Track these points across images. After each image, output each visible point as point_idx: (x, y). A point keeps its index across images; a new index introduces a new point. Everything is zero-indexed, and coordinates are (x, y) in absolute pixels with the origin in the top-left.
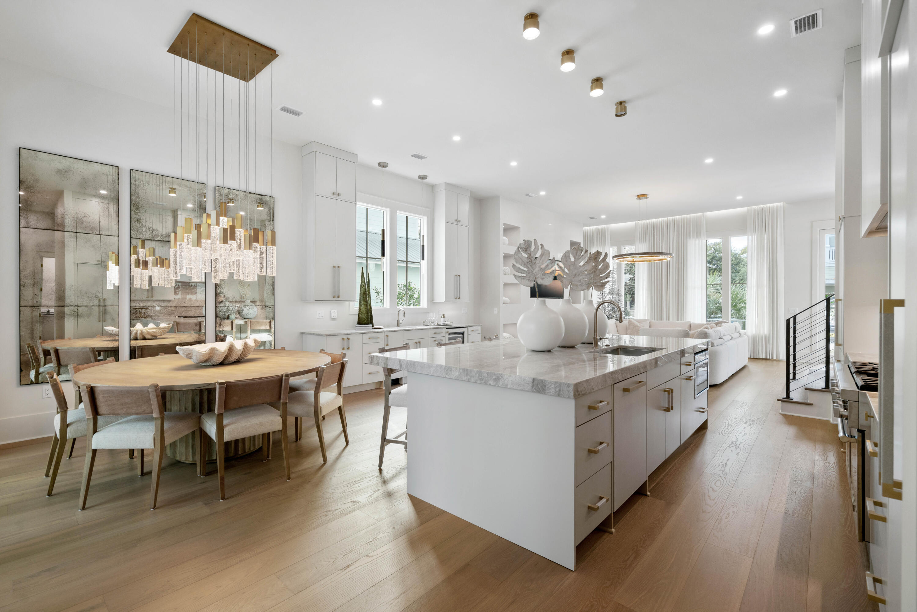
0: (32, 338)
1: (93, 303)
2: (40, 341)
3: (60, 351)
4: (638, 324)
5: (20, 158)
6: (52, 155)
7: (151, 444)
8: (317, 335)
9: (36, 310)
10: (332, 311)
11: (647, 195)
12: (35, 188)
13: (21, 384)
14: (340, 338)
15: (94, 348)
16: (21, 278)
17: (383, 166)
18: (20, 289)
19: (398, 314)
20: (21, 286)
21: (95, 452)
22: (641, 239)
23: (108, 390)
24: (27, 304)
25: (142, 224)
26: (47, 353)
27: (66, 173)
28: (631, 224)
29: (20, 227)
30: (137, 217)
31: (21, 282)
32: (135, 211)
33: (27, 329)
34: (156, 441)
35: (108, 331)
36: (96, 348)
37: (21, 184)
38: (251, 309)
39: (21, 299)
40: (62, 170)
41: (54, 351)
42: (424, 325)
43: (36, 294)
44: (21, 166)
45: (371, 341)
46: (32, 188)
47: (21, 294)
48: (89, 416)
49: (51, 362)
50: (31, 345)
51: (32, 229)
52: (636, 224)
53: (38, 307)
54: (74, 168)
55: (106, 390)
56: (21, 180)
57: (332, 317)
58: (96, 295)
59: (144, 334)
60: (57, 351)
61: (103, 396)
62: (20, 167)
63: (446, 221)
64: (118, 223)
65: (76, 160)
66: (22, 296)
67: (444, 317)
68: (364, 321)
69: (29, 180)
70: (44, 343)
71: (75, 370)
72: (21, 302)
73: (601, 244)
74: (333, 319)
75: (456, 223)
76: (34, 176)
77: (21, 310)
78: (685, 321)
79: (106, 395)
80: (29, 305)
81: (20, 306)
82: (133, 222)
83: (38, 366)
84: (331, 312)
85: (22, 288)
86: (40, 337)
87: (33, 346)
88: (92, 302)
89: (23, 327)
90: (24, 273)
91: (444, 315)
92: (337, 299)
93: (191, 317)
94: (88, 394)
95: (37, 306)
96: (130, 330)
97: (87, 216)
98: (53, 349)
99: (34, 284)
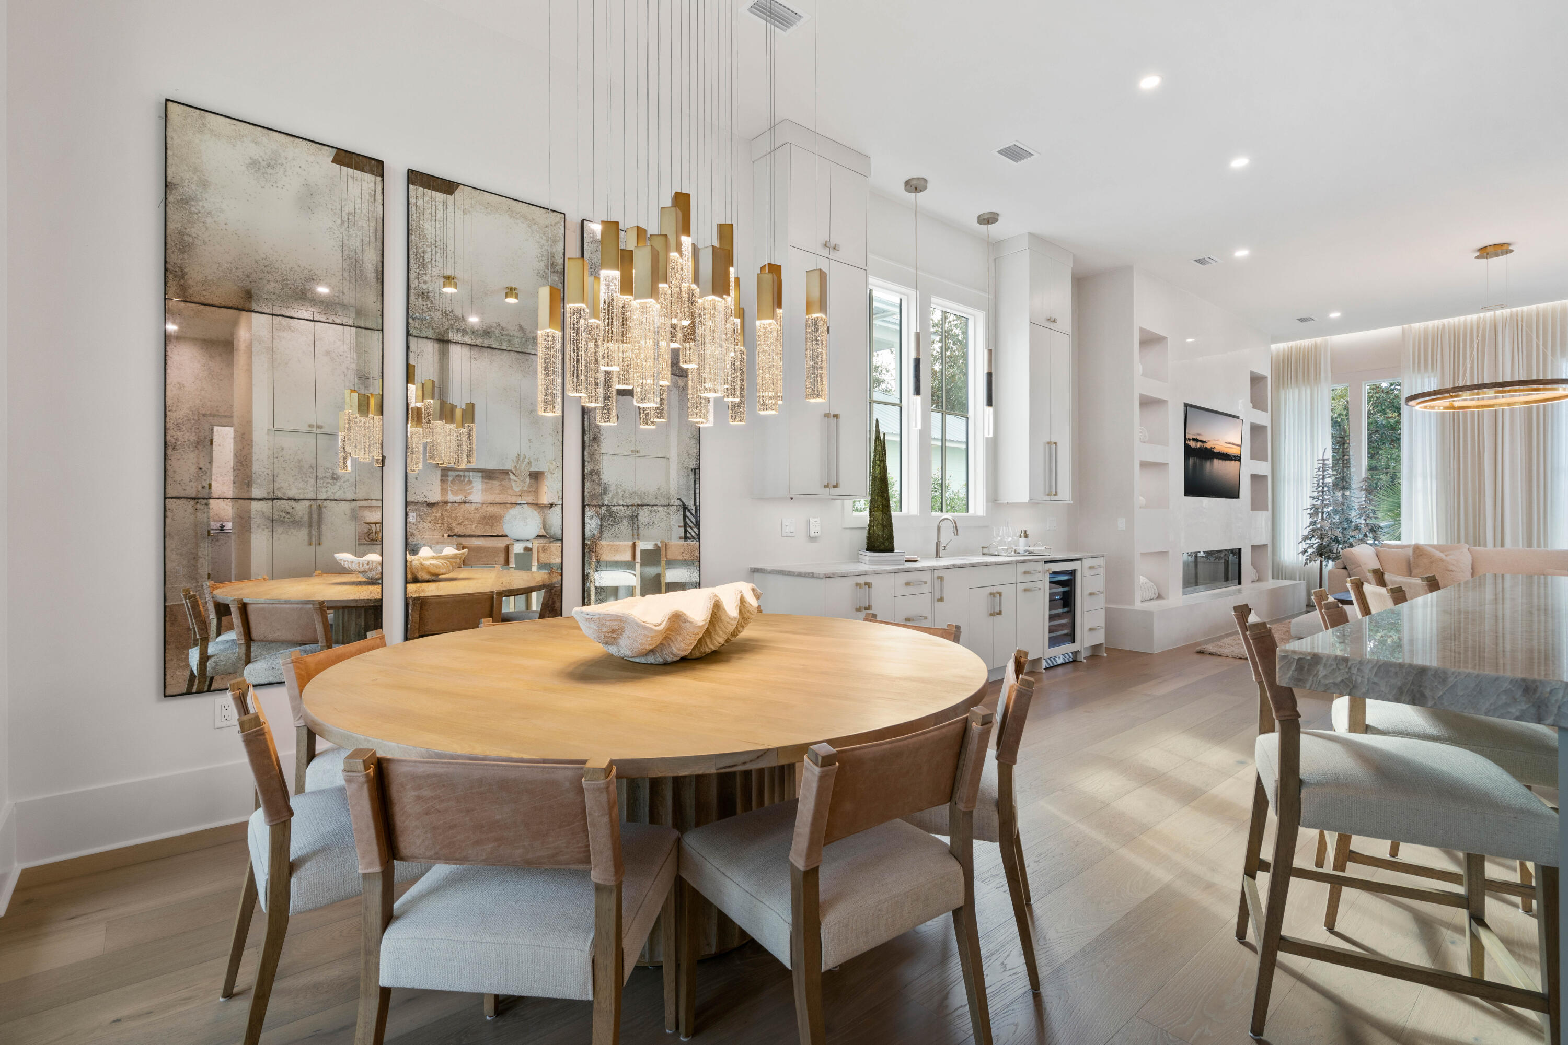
0: (193, 576)
1: (327, 492)
2: (209, 583)
3: (250, 609)
4: (1442, 555)
5: (168, 125)
6: (239, 122)
7: (585, 983)
8: (800, 575)
9: (202, 507)
10: (812, 520)
11: (1509, 244)
12: (201, 204)
13: (167, 694)
14: (851, 582)
15: (323, 602)
16: (168, 427)
17: (916, 189)
18: (165, 454)
19: (939, 529)
20: (167, 446)
21: (386, 993)
22: (1419, 363)
23: (435, 775)
24: (182, 494)
25: (432, 303)
26: (222, 610)
27: (270, 171)
28: (1392, 331)
29: (165, 299)
30: (421, 285)
31: (169, 437)
32: (418, 271)
33: (181, 555)
34: (601, 974)
35: (342, 563)
36: (328, 601)
37: (168, 191)
38: (653, 514)
39: (169, 481)
40: (260, 163)
41: (239, 608)
42: (984, 554)
43: (200, 469)
44: (168, 146)
45: (911, 590)
46: (193, 203)
47: (168, 467)
48: (370, 865)
49: (231, 628)
50: (192, 593)
51: (193, 305)
52: (1403, 330)
53: (205, 501)
54: (286, 158)
55: (429, 776)
56: (169, 179)
57: (812, 534)
58: (333, 474)
59: (415, 571)
60: (244, 608)
61: (416, 793)
62: (166, 149)
63: (1030, 320)
64: (380, 298)
65: (291, 139)
66: (170, 473)
67: (1026, 536)
68: (883, 543)
69: (187, 181)
70: (217, 588)
71: (298, 668)
72: (169, 488)
73: (1308, 379)
74: (813, 539)
75: (1047, 324)
76: (198, 174)
77: (168, 506)
78: (1549, 549)
79: (426, 793)
80: (185, 496)
81: (165, 498)
82: (412, 298)
83: (205, 641)
84: (808, 522)
85: (169, 451)
86: (209, 574)
87: (194, 596)
88: (324, 490)
89: (172, 550)
90: (174, 415)
91: (1025, 532)
92: (833, 491)
93: (479, 536)
94: (370, 790)
95: (203, 498)
96: (406, 561)
97: (315, 277)
98: (236, 603)
99: (198, 443)
